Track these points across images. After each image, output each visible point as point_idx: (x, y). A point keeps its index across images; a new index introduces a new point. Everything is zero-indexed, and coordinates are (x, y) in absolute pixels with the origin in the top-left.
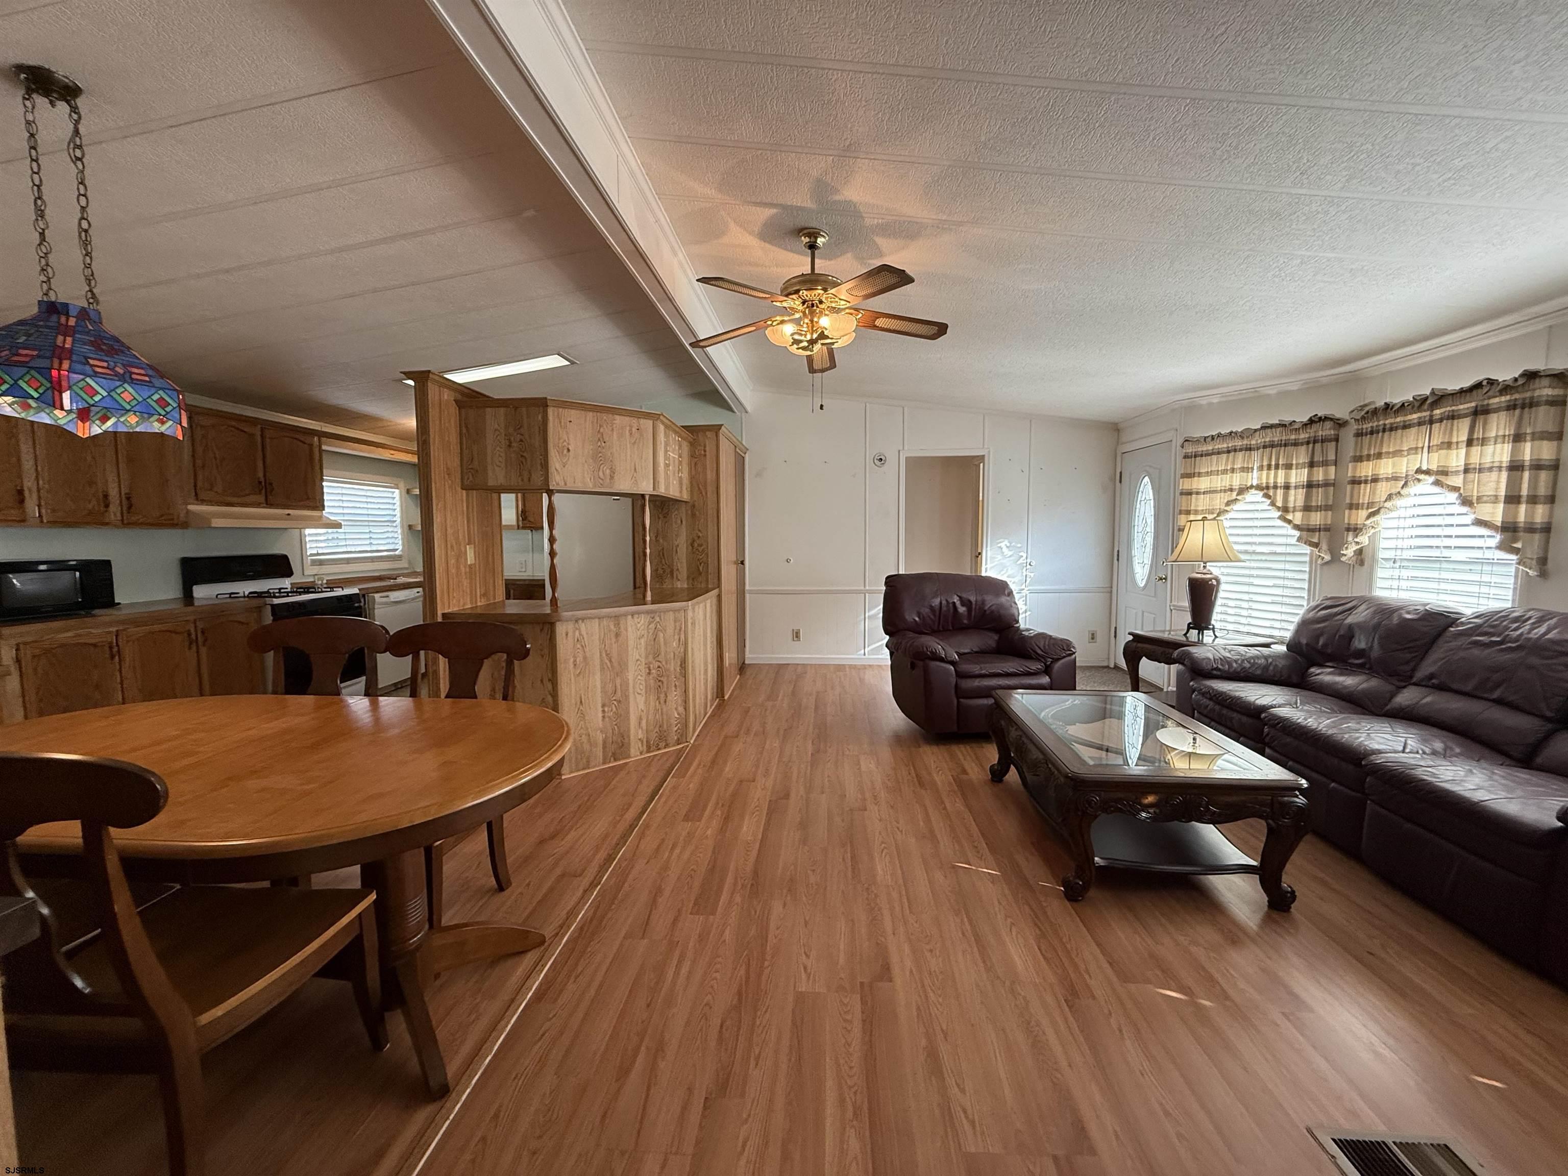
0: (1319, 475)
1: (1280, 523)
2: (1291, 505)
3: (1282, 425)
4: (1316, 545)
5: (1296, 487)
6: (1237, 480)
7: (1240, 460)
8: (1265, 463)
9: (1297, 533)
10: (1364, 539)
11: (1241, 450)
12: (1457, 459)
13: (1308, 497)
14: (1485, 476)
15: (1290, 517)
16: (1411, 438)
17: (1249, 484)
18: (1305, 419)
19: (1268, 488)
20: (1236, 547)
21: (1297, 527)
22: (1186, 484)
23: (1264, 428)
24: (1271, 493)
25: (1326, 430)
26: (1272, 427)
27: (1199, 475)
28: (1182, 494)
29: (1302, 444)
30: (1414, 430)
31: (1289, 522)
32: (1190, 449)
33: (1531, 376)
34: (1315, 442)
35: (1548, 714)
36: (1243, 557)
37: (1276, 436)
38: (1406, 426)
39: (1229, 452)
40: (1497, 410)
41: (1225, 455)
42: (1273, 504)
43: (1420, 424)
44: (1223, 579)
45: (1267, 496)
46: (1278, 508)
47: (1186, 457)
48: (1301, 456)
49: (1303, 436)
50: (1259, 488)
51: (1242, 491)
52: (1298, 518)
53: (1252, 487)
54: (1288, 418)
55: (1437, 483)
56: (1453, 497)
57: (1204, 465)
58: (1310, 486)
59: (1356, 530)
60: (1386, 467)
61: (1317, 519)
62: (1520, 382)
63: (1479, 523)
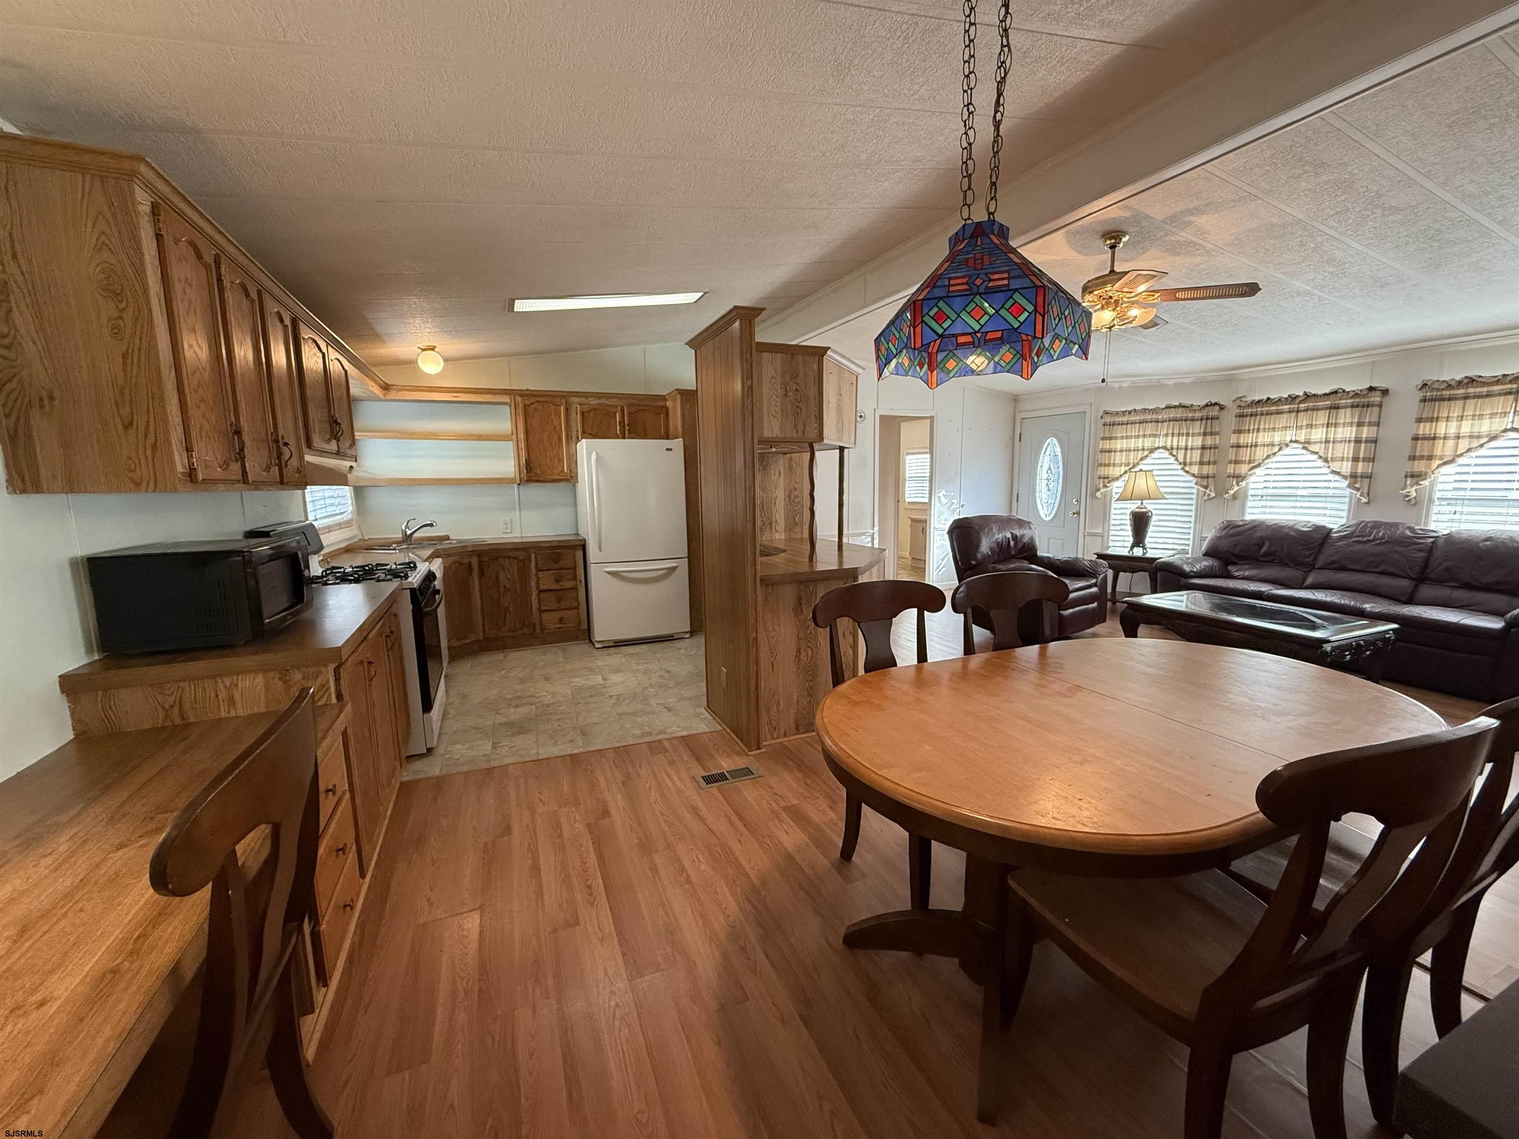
0: (1209, 441)
1: (1182, 472)
2: (1188, 460)
3: (1181, 406)
4: (1206, 487)
5: (1192, 449)
6: (1148, 443)
7: (1150, 428)
8: (1170, 432)
9: (1194, 480)
10: (1243, 484)
11: (1151, 422)
12: (1318, 434)
13: (1202, 456)
14: (1338, 445)
15: (1187, 468)
16: (1282, 421)
17: (1156, 446)
18: (1203, 403)
19: (1172, 448)
20: (1162, 490)
21: (1194, 475)
22: (1107, 445)
23: (1168, 407)
24: (1174, 452)
25: (1214, 411)
26: (1175, 407)
27: (1116, 438)
28: (1102, 452)
29: (1197, 420)
30: (1285, 415)
31: (1187, 472)
32: (1108, 419)
33: (1371, 389)
34: (1207, 419)
35: (1413, 576)
36: (1166, 496)
37: (1179, 414)
38: (1279, 413)
39: (1140, 423)
40: (1345, 407)
41: (1137, 425)
42: (1177, 459)
43: (1290, 412)
44: (1154, 512)
45: (1171, 454)
46: (1180, 464)
47: (1104, 425)
48: (1197, 427)
49: (1198, 415)
50: (1165, 448)
51: (1152, 450)
52: (1195, 469)
53: (1159, 448)
54: (1187, 402)
55: (1305, 448)
56: (1315, 457)
57: (1119, 431)
58: (1203, 448)
59: (1239, 478)
60: (1263, 438)
61: (1206, 470)
62: (1364, 393)
63: (1334, 472)
